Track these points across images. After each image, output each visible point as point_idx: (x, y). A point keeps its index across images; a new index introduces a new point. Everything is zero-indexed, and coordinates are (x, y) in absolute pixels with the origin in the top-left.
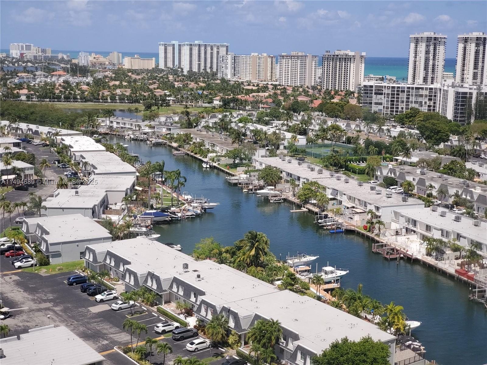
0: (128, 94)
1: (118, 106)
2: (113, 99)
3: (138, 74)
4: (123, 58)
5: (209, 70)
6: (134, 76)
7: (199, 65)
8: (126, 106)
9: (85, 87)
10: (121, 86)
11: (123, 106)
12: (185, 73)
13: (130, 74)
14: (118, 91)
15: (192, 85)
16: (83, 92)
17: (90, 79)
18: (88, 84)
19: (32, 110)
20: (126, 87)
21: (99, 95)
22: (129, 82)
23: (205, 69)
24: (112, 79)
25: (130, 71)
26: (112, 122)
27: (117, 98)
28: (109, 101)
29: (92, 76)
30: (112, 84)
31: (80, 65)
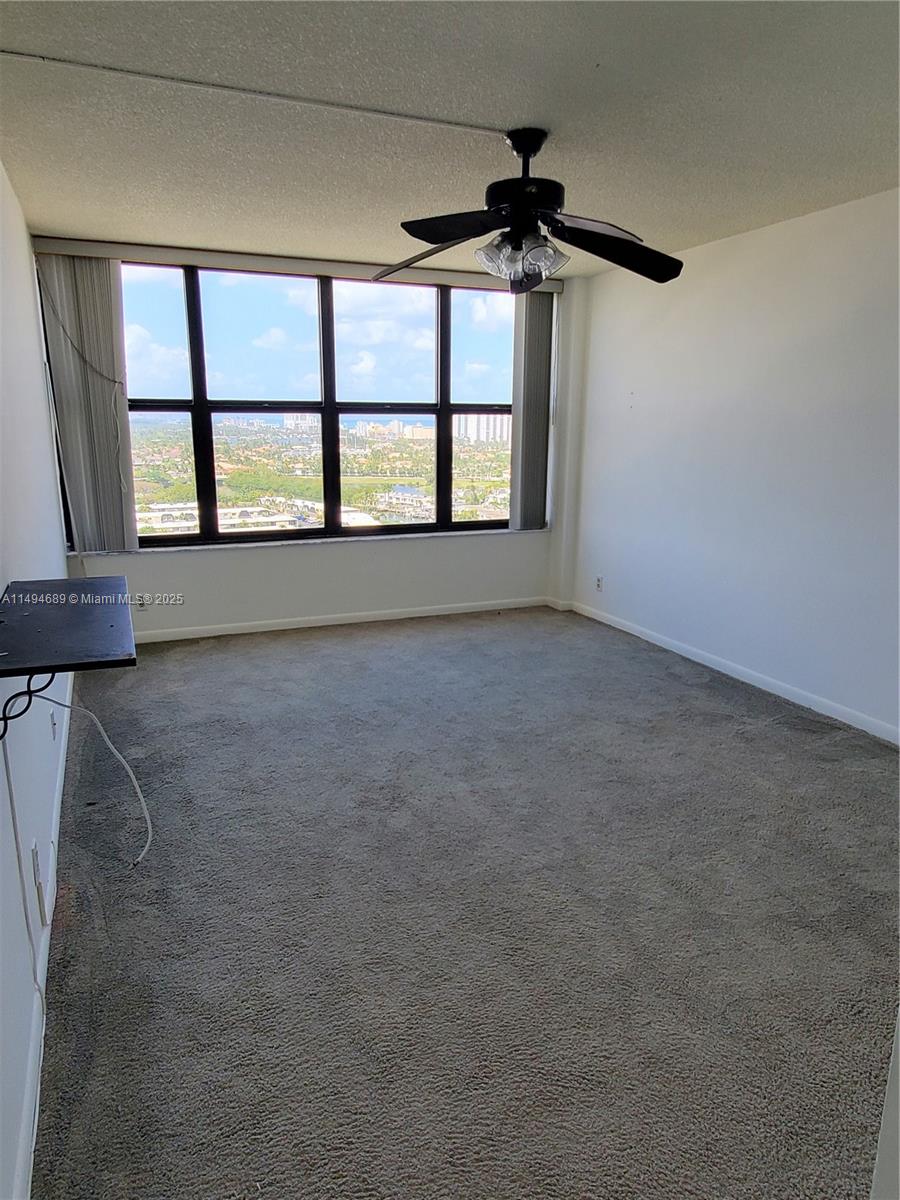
0: (409, 467)
1: (398, 480)
2: (393, 473)
3: (420, 445)
4: (404, 426)
5: (498, 439)
6: (416, 447)
7: (488, 433)
8: (406, 480)
9: (363, 460)
10: (401, 459)
11: (405, 480)
12: (472, 443)
13: (411, 445)
14: (398, 464)
15: (479, 456)
16: (361, 465)
17: (368, 451)
18: (366, 456)
19: (307, 486)
20: (406, 459)
21: (377, 468)
22: (410, 454)
23: (494, 438)
24: (391, 451)
25: (412, 441)
26: (391, 498)
27: (397, 471)
28: (388, 474)
29: (370, 447)
30: (390, 456)
31: (358, 435)
